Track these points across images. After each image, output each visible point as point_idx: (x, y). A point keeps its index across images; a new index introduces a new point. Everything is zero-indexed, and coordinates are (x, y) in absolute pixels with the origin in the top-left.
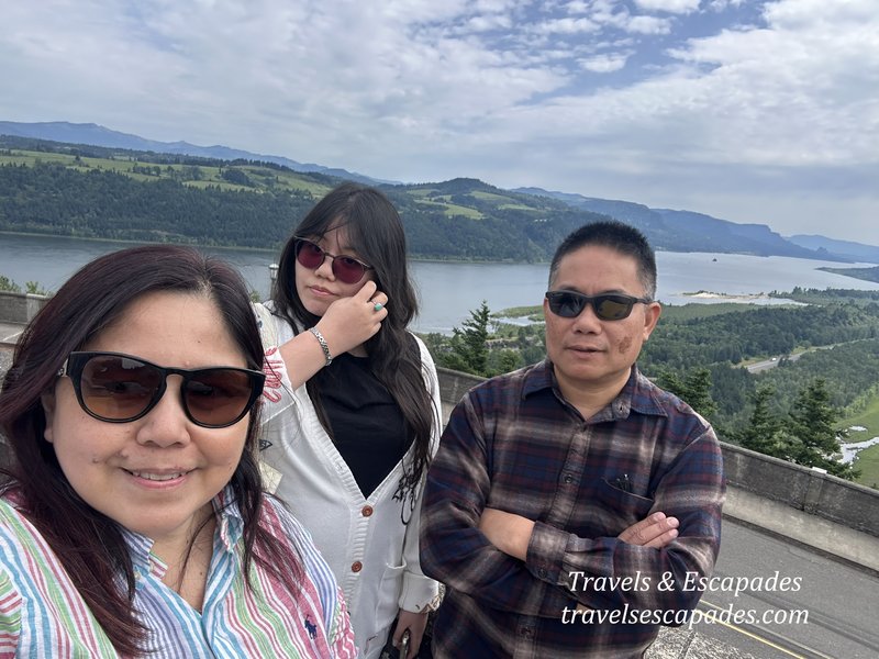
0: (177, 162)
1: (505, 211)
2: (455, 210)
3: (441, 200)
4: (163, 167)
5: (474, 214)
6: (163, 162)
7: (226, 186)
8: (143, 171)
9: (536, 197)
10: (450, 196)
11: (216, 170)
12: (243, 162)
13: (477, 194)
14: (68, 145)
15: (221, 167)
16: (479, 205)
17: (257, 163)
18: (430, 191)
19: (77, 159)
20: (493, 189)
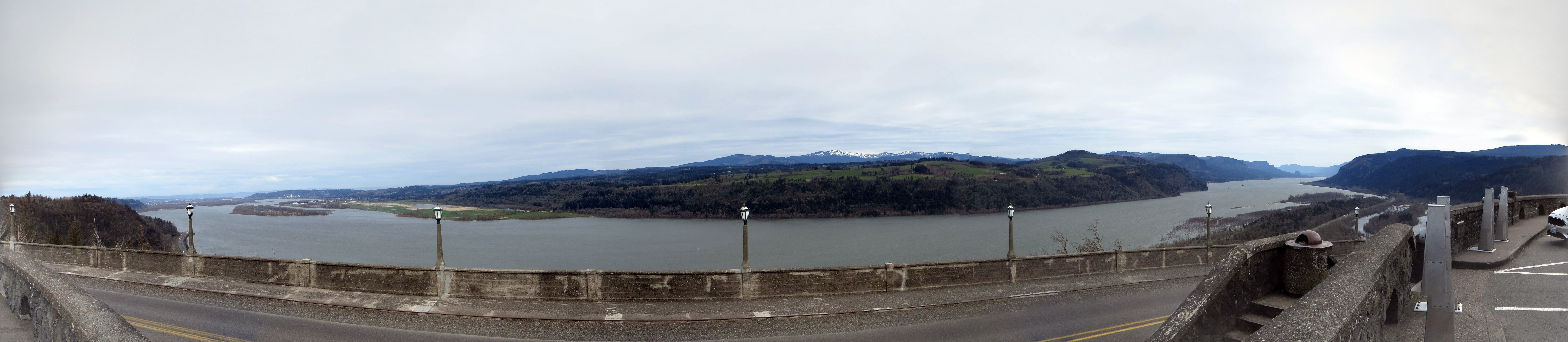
0: (885, 165)
1: (1106, 169)
2: (1071, 172)
3: (1060, 167)
4: (879, 170)
5: (1084, 174)
6: (878, 166)
7: (917, 176)
8: (866, 174)
9: (1124, 157)
10: (1066, 164)
11: (908, 167)
12: (925, 159)
13: (1085, 161)
14: (824, 164)
15: (912, 164)
16: (1088, 167)
17: (933, 159)
18: (1051, 162)
19: (831, 171)
20: (1094, 155)
